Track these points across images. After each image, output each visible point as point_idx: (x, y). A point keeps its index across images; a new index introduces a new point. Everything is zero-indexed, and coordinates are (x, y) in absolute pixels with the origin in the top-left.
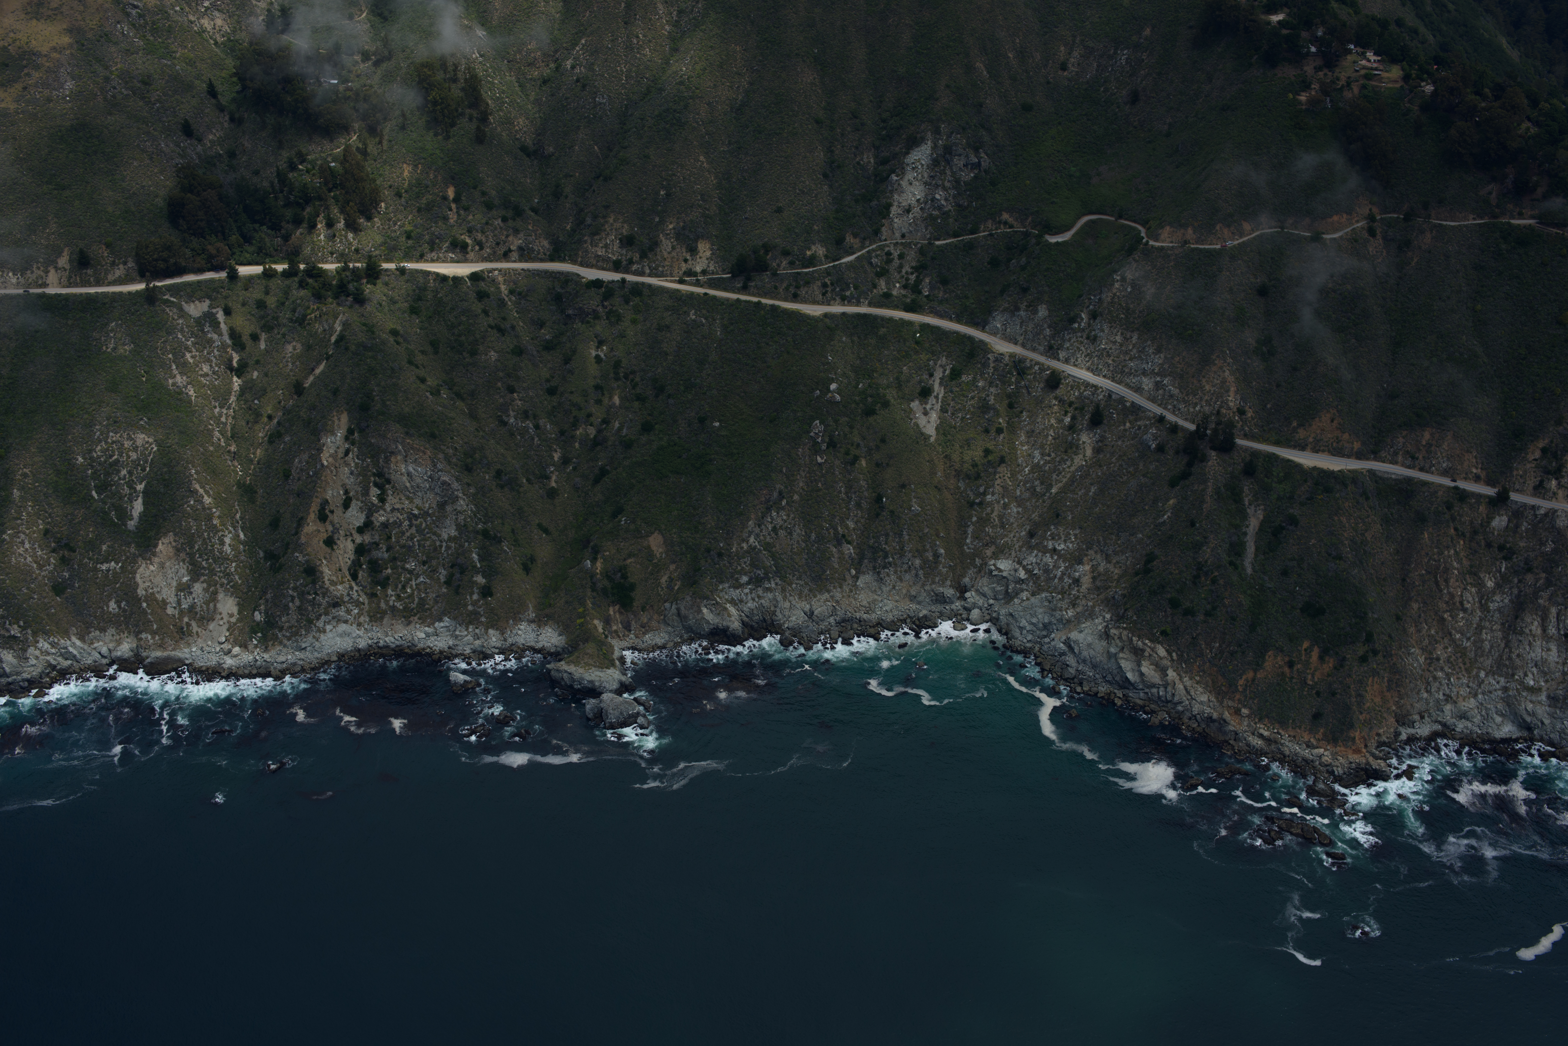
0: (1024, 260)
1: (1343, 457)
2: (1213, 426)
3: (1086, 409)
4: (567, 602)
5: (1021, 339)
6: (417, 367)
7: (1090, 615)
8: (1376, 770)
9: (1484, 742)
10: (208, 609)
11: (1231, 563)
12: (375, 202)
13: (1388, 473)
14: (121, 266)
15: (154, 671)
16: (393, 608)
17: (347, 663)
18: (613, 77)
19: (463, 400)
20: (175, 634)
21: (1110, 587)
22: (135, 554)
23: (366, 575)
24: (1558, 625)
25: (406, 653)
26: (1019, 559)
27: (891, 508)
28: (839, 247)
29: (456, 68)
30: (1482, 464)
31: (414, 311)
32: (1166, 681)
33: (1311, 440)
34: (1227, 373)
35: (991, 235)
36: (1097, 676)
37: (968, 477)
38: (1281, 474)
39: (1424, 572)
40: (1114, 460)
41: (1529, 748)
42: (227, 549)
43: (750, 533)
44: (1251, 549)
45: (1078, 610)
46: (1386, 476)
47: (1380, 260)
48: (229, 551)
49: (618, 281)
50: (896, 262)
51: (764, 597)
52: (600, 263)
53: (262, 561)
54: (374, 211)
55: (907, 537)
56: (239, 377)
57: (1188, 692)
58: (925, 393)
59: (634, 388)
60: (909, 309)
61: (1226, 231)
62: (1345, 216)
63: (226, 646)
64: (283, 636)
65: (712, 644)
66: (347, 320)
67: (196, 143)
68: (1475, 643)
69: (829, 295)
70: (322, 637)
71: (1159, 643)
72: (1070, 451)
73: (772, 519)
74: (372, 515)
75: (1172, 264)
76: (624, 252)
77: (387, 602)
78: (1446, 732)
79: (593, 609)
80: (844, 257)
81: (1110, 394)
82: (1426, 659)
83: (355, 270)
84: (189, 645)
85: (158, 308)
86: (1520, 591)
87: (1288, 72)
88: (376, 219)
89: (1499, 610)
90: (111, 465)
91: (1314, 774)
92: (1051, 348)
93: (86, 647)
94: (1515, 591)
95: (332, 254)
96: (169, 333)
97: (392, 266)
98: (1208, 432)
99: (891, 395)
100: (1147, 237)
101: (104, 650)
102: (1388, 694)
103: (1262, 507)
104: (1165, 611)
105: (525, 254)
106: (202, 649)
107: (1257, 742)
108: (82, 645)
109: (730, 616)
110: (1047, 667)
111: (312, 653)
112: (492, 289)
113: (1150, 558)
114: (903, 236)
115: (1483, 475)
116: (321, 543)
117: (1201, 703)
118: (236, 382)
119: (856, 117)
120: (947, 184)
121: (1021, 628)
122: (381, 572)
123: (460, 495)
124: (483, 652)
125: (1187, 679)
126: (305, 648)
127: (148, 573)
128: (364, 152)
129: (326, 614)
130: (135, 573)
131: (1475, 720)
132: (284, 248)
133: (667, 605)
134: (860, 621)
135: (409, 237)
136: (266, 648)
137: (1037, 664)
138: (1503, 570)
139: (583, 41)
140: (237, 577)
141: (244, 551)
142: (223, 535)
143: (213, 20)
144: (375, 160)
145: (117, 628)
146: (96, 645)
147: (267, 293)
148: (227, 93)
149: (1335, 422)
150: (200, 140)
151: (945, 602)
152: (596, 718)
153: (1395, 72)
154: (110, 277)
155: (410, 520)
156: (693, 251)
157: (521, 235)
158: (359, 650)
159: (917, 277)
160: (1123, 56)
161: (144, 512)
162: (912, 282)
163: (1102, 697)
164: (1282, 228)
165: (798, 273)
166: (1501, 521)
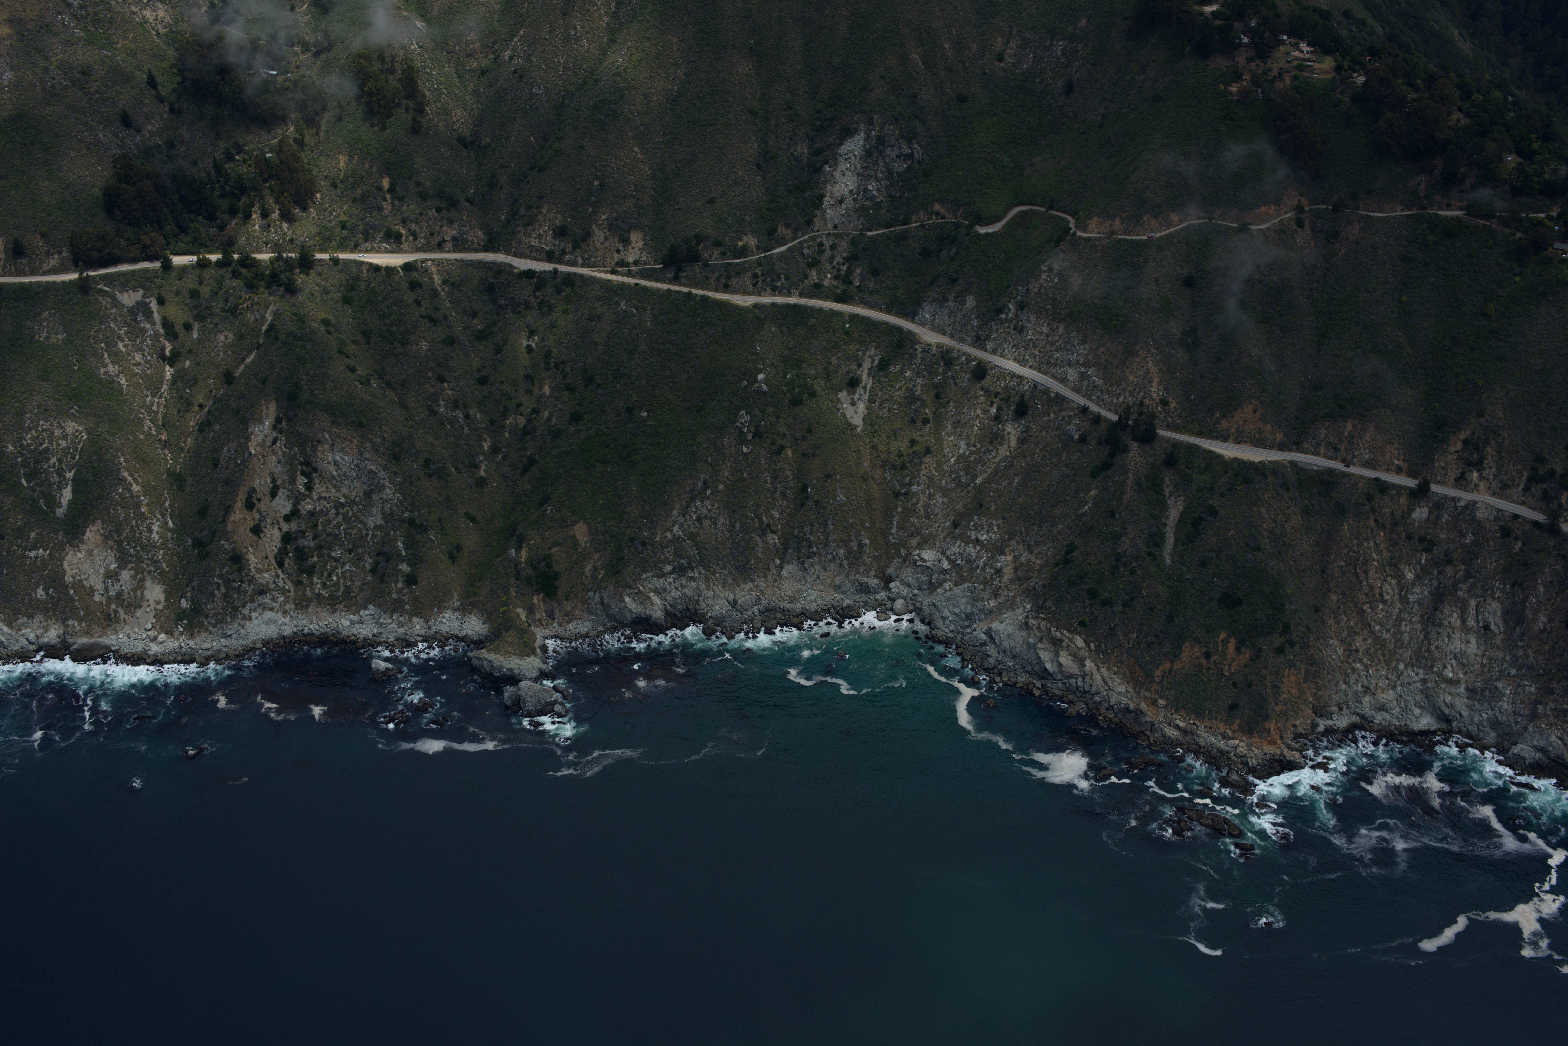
0: (953, 251)
1: (1265, 448)
2: (1134, 416)
3: (1012, 399)
4: (491, 591)
5: (949, 330)
6: (348, 356)
7: (1011, 605)
8: (1290, 761)
9: (1402, 734)
10: (135, 596)
11: (1150, 554)
12: (310, 193)
13: (1309, 464)
14: (56, 256)
15: (80, 657)
16: (319, 596)
17: (271, 651)
18: (550, 68)
19: (393, 389)
20: (102, 621)
21: (1031, 577)
22: (62, 541)
23: (292, 563)
24: (1477, 617)
25: (331, 641)
26: (943, 549)
27: (816, 498)
28: (770, 237)
29: (394, 59)
30: (1404, 455)
31: (347, 301)
32: (1084, 672)
33: (1233, 431)
34: (1150, 364)
35: (923, 226)
36: (1017, 666)
37: (894, 467)
38: (1202, 465)
39: (1343, 563)
40: (1038, 450)
41: (1447, 740)
42: (155, 536)
43: (674, 522)
44: (1170, 539)
45: (1000, 600)
46: (1308, 467)
47: (1307, 252)
48: (156, 539)
49: (550, 271)
50: (828, 253)
51: (687, 587)
52: (533, 254)
53: (190, 549)
54: (309, 201)
55: (831, 527)
56: (171, 366)
57: (1106, 683)
58: (853, 383)
59: (564, 378)
60: (839, 300)
61: (1153, 222)
62: (1273, 207)
63: (152, 633)
64: (209, 623)
65: (634, 633)
66: (278, 310)
67: (134, 133)
68: (1394, 634)
69: (760, 285)
70: (248, 624)
71: (1077, 633)
72: (995, 442)
73: (696, 508)
74: (299, 504)
75: (1099, 254)
76: (557, 242)
77: (313, 590)
78: (1364, 724)
79: (516, 597)
80: (775, 248)
81: (1035, 385)
82: (1345, 650)
83: (289, 260)
84: (116, 632)
85: (91, 298)
86: (1440, 583)
87: (1220, 63)
88: (311, 210)
89: (1418, 602)
90: (41, 453)
91: (1229, 766)
92: (978, 338)
93: (13, 633)
94: (1435, 583)
95: (267, 244)
96: (102, 323)
97: (325, 256)
98: (1130, 422)
99: (819, 385)
100: (1076, 228)
101: (32, 637)
102: (1305, 686)
103: (1182, 498)
104: (1084, 602)
105: (459, 244)
106: (128, 635)
107: (1173, 733)
108: (9, 632)
109: (652, 605)
110: (968, 657)
111: (237, 640)
112: (425, 279)
113: (1070, 549)
114: (836, 227)
115: (1405, 467)
116: (248, 531)
117: (1119, 693)
118: (169, 371)
119: (791, 108)
120: (880, 175)
121: (944, 619)
122: (307, 560)
123: (387, 484)
124: (406, 640)
125: (1104, 669)
126: (230, 636)
127: (75, 560)
128: (301, 143)
129: (252, 601)
130: (63, 560)
131: (1394, 712)
132: (219, 238)
133: (591, 594)
134: (784, 611)
135: (343, 227)
136: (192, 635)
137: (958, 654)
138: (1423, 561)
139: (521, 33)
140: (164, 565)
141: (172, 539)
142: (151, 523)
143: (155, 11)
144: (312, 151)
145: (45, 615)
146: (23, 631)
147: (201, 283)
148: (167, 85)
149: (1258, 413)
150: (138, 131)
151: (870, 592)
152: (514, 705)
153: (1328, 63)
154: (45, 267)
155: (337, 509)
156: (626, 241)
157: (456, 225)
158: (284, 638)
159: (849, 268)
160: (1059, 47)
161: (73, 500)
162: (843, 273)
163: (1021, 687)
164: (1210, 219)
165: (729, 264)
166: (1421, 512)
